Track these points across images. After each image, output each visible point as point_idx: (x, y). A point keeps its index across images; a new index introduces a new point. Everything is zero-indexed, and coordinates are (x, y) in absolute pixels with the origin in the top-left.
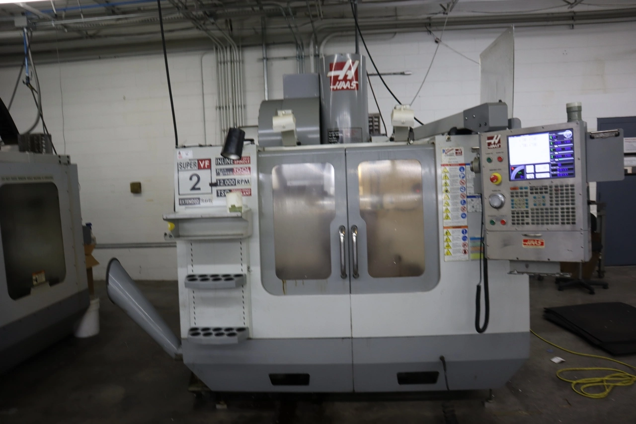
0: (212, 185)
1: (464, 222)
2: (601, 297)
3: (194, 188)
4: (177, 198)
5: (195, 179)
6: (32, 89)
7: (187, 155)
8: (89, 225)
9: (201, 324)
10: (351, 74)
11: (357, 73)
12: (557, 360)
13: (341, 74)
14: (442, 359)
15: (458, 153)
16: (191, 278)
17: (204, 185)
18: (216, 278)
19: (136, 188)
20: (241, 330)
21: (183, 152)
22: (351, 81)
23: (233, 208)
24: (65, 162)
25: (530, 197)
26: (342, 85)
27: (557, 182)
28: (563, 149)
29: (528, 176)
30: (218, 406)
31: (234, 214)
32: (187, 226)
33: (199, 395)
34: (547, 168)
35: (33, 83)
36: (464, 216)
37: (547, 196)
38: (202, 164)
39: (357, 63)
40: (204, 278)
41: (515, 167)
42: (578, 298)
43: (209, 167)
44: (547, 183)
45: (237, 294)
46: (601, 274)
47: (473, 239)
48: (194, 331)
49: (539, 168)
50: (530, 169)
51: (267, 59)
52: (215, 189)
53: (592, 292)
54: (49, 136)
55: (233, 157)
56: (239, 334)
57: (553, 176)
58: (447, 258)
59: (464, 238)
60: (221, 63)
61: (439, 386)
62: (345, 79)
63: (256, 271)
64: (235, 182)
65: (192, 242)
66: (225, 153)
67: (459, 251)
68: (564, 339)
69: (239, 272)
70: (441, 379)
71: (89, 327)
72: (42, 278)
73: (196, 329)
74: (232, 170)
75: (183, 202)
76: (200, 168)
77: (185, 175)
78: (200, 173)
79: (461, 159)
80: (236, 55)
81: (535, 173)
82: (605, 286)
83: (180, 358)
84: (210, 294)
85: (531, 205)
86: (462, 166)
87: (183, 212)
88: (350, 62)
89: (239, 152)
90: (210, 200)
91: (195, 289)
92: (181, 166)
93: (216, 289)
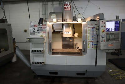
0: (37, 31)
1: (92, 41)
2: (120, 57)
3: (33, 31)
4: (30, 33)
5: (34, 29)
6: (3, 9)
7: (32, 24)
8: (14, 38)
9: (35, 61)
10: (69, 7)
11: (70, 6)
12: (111, 71)
13: (67, 7)
14: (86, 70)
15: (92, 25)
16: (33, 51)
17: (36, 31)
18: (38, 51)
19: (26, 31)
20: (43, 62)
21: (31, 23)
22: (69, 8)
23: (41, 36)
24: (10, 25)
25: (110, 35)
26: (67, 9)
27: (116, 32)
28: (117, 25)
29: (110, 31)
30: (39, 78)
31: (41, 37)
32: (32, 39)
33: (35, 75)
34: (114, 29)
35: (3, 8)
36: (93, 39)
37: (114, 35)
38: (35, 26)
39: (70, 4)
40: (35, 51)
41: (107, 29)
42: (115, 57)
43: (37, 27)
44: (114, 32)
45: (42, 55)
46: (121, 52)
47: (94, 44)
48: (33, 63)
49: (112, 29)
50: (110, 29)
51: (53, 4)
52: (38, 31)
53: (119, 56)
54: (6, 19)
55: (41, 24)
56: (42, 63)
57: (115, 31)
58: (88, 48)
59: (92, 44)
60: (43, 5)
61: (85, 76)
62: (68, 8)
63: (47, 50)
64: (42, 30)
65: (33, 43)
66: (39, 23)
67: (91, 47)
68: (112, 66)
69: (43, 50)
70: (86, 74)
71: (14, 60)
72: (3, 50)
73: (34, 62)
74: (42, 27)
75: (31, 34)
76: (35, 27)
77: (32, 28)
78: (35, 28)
79: (92, 26)
80: (46, 3)
81: (111, 30)
82: (121, 55)
83: (30, 68)
84: (37, 55)
85: (110, 37)
86: (93, 28)
87: (31, 36)
88: (69, 4)
89: (42, 23)
90: (37, 34)
91: (33, 53)
92: (31, 26)
93: (38, 54)
